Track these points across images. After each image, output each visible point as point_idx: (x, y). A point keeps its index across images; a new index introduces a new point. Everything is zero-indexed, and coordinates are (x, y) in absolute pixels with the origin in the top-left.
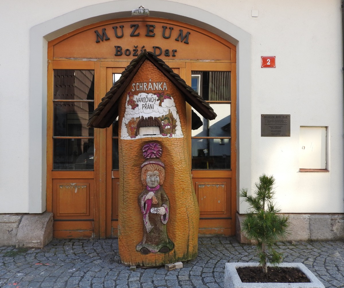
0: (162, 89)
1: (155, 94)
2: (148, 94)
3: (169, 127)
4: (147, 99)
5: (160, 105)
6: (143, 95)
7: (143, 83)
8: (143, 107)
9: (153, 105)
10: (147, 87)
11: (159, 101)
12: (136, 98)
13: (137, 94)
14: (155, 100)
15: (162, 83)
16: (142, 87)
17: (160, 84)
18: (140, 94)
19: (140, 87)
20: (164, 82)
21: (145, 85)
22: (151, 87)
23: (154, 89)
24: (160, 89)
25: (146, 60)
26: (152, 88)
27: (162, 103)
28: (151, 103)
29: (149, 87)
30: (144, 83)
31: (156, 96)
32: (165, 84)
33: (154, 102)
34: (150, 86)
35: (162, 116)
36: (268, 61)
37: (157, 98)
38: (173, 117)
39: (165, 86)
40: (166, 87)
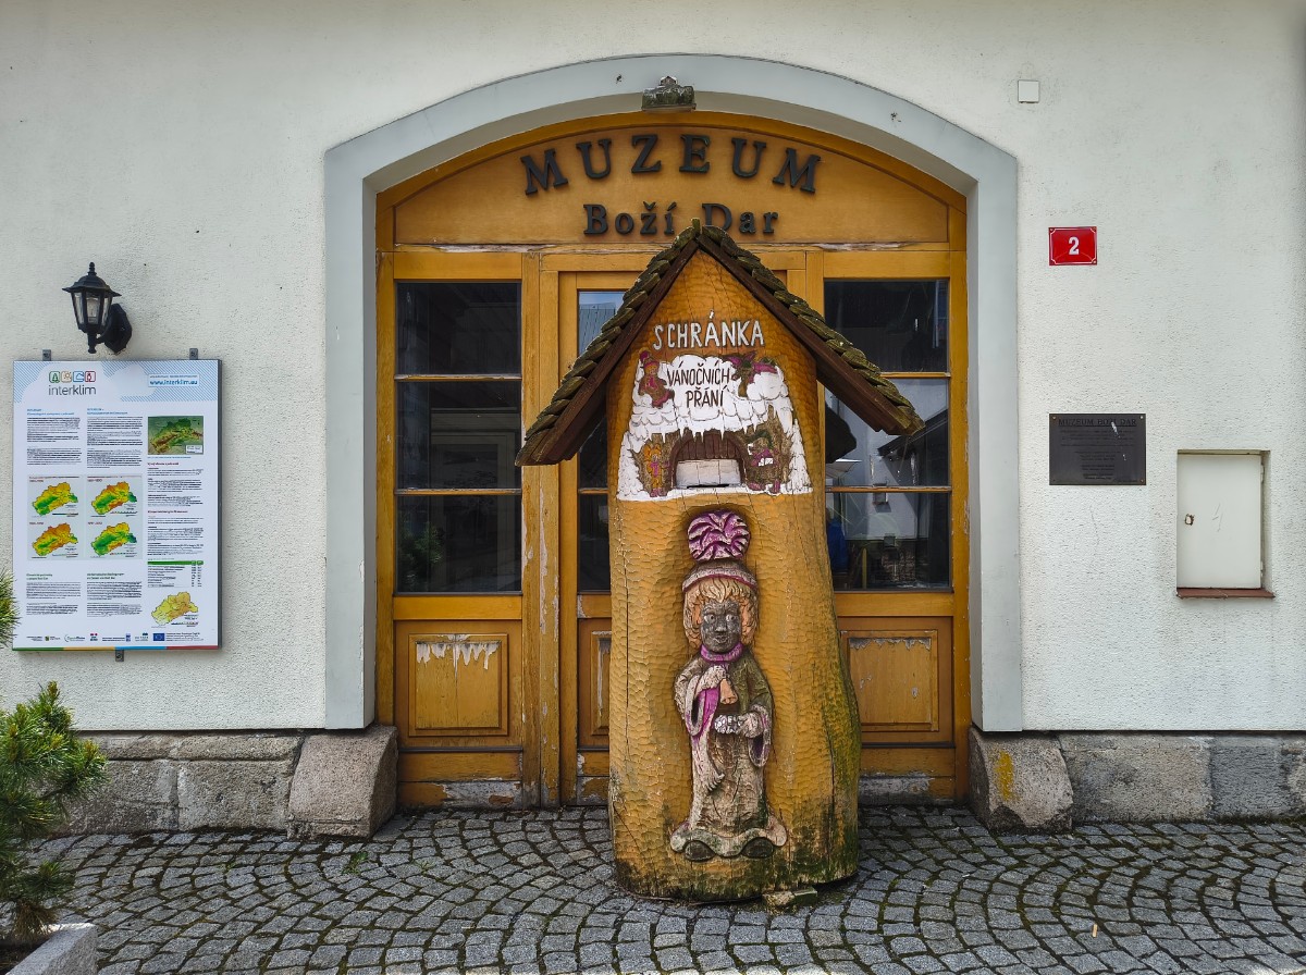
1: (725, 359)
2: (704, 357)
3: (769, 461)
4: (700, 374)
5: (743, 393)
6: (690, 362)
7: (689, 323)
8: (688, 400)
9: (720, 392)
10: (702, 336)
11: (739, 380)
12: (664, 371)
13: (670, 360)
14: (725, 378)
16: (685, 335)
17: (742, 327)
18: (677, 360)
19: (680, 335)
20: (756, 319)
21: (696, 329)
22: (715, 336)
23: (724, 344)
24: (742, 341)
25: (698, 252)
26: (717, 340)
27: (750, 387)
28: (714, 387)
29: (708, 337)
30: (693, 325)
31: (728, 364)
32: (757, 324)
33: (723, 385)
34: (711, 334)
35: (749, 427)
36: (1070, 242)
37: (733, 371)
38: (782, 430)
39: (758, 333)
40: (760, 335)
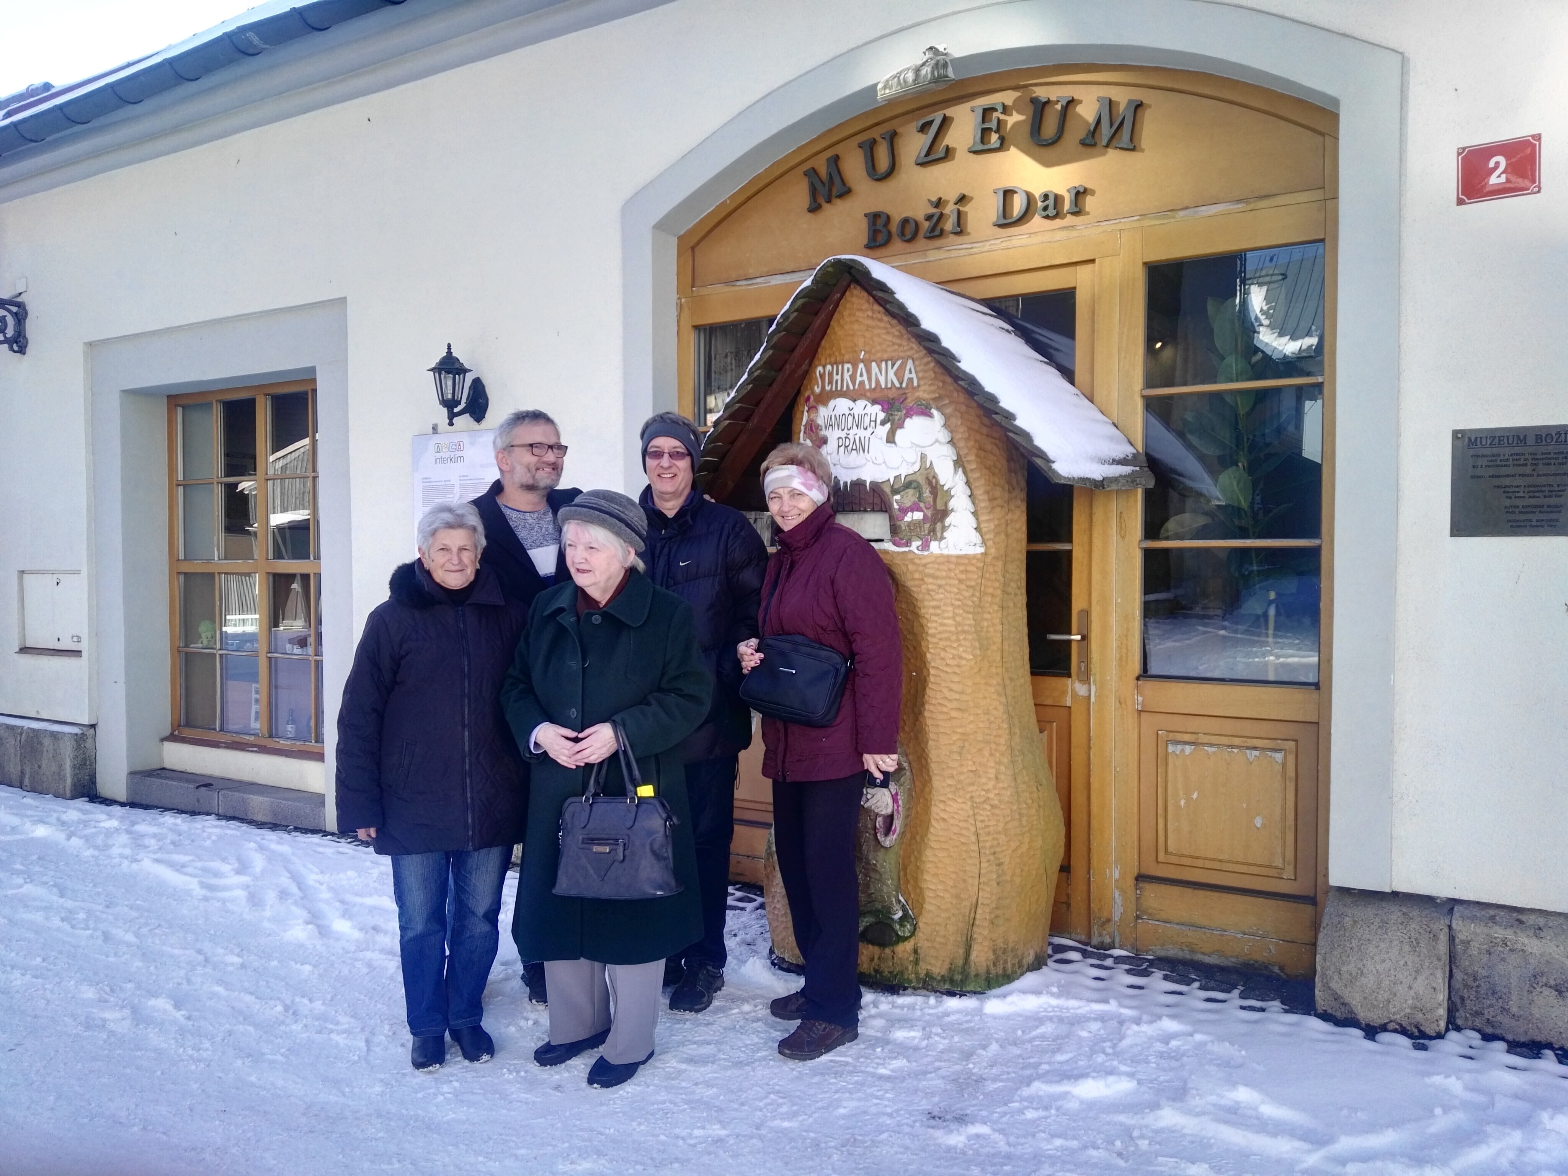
0: (901, 384)
1: (874, 402)
2: (854, 401)
3: (918, 516)
4: (850, 418)
5: (891, 439)
6: (841, 405)
7: (843, 363)
8: (839, 447)
9: (867, 439)
10: (853, 378)
11: (888, 426)
12: (823, 414)
13: (825, 403)
14: (873, 424)
15: (899, 363)
16: (839, 377)
17: (893, 365)
18: (832, 403)
19: (835, 377)
21: (848, 371)
22: (865, 377)
23: (873, 386)
24: (892, 382)
25: (852, 286)
26: (866, 382)
27: (899, 433)
28: (861, 433)
29: (859, 379)
30: (847, 366)
31: (877, 408)
32: (910, 364)
33: (870, 430)
34: (861, 375)
35: (895, 477)
37: (882, 416)
38: (937, 482)
39: (911, 373)
40: (914, 375)
